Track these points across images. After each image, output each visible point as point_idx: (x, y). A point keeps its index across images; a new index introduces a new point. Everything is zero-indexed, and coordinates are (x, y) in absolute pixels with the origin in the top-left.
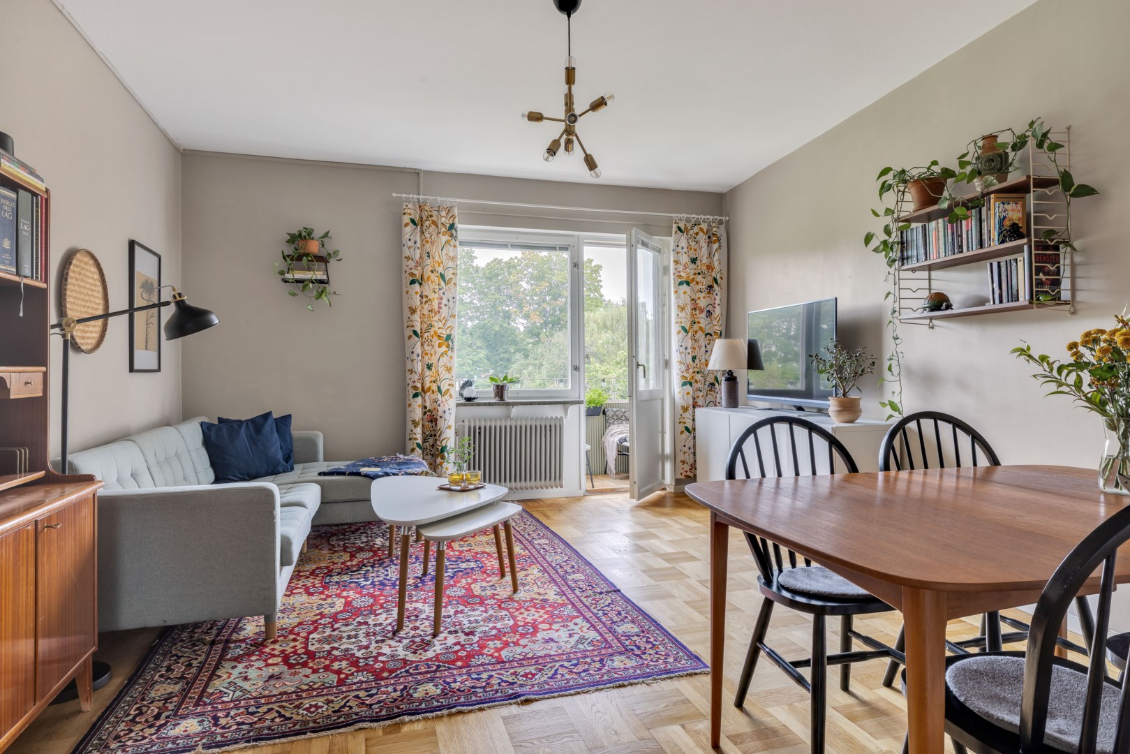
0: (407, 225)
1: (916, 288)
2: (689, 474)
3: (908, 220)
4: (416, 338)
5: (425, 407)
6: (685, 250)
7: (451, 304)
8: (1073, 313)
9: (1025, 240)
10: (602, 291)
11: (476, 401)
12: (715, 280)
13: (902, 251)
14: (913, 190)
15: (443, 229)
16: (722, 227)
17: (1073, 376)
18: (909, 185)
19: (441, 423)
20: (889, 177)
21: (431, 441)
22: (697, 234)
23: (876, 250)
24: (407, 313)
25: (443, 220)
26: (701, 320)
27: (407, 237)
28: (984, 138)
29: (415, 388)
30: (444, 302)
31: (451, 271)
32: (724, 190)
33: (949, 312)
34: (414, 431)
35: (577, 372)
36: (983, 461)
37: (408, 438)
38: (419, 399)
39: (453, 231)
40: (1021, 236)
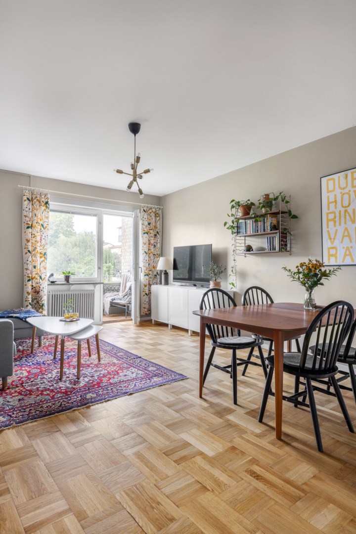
0: (25, 201)
1: (241, 242)
2: (147, 313)
3: (239, 219)
4: (30, 254)
5: (32, 286)
6: (146, 219)
7: (46, 238)
8: (290, 255)
9: (278, 231)
10: (74, 228)
11: (56, 283)
12: (158, 232)
13: (237, 230)
14: (241, 209)
15: (43, 204)
16: (160, 211)
17: (297, 276)
18: (240, 207)
19: (41, 293)
20: (233, 203)
21: (35, 302)
22: (151, 213)
23: (228, 228)
24: (24, 242)
25: (43, 199)
26: (152, 249)
27: (26, 206)
28: (265, 195)
29: (29, 277)
30: (43, 237)
31: (46, 223)
32: (161, 196)
33: (252, 252)
34: (28, 297)
35: (99, 270)
36: (269, 302)
37: (24, 300)
38: (30, 282)
39: (48, 205)
40: (277, 229)
